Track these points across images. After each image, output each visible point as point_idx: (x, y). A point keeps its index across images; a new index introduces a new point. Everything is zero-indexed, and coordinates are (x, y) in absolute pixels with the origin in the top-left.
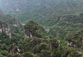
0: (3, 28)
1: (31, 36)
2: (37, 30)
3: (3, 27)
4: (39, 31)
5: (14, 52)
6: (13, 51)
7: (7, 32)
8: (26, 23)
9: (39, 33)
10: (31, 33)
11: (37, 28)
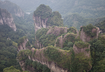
0: (4, 19)
1: (44, 26)
2: (52, 17)
3: (4, 17)
4: (55, 19)
5: (26, 47)
6: (24, 46)
7: (10, 23)
8: (31, 12)
9: (55, 21)
10: (44, 22)
11: (52, 14)
